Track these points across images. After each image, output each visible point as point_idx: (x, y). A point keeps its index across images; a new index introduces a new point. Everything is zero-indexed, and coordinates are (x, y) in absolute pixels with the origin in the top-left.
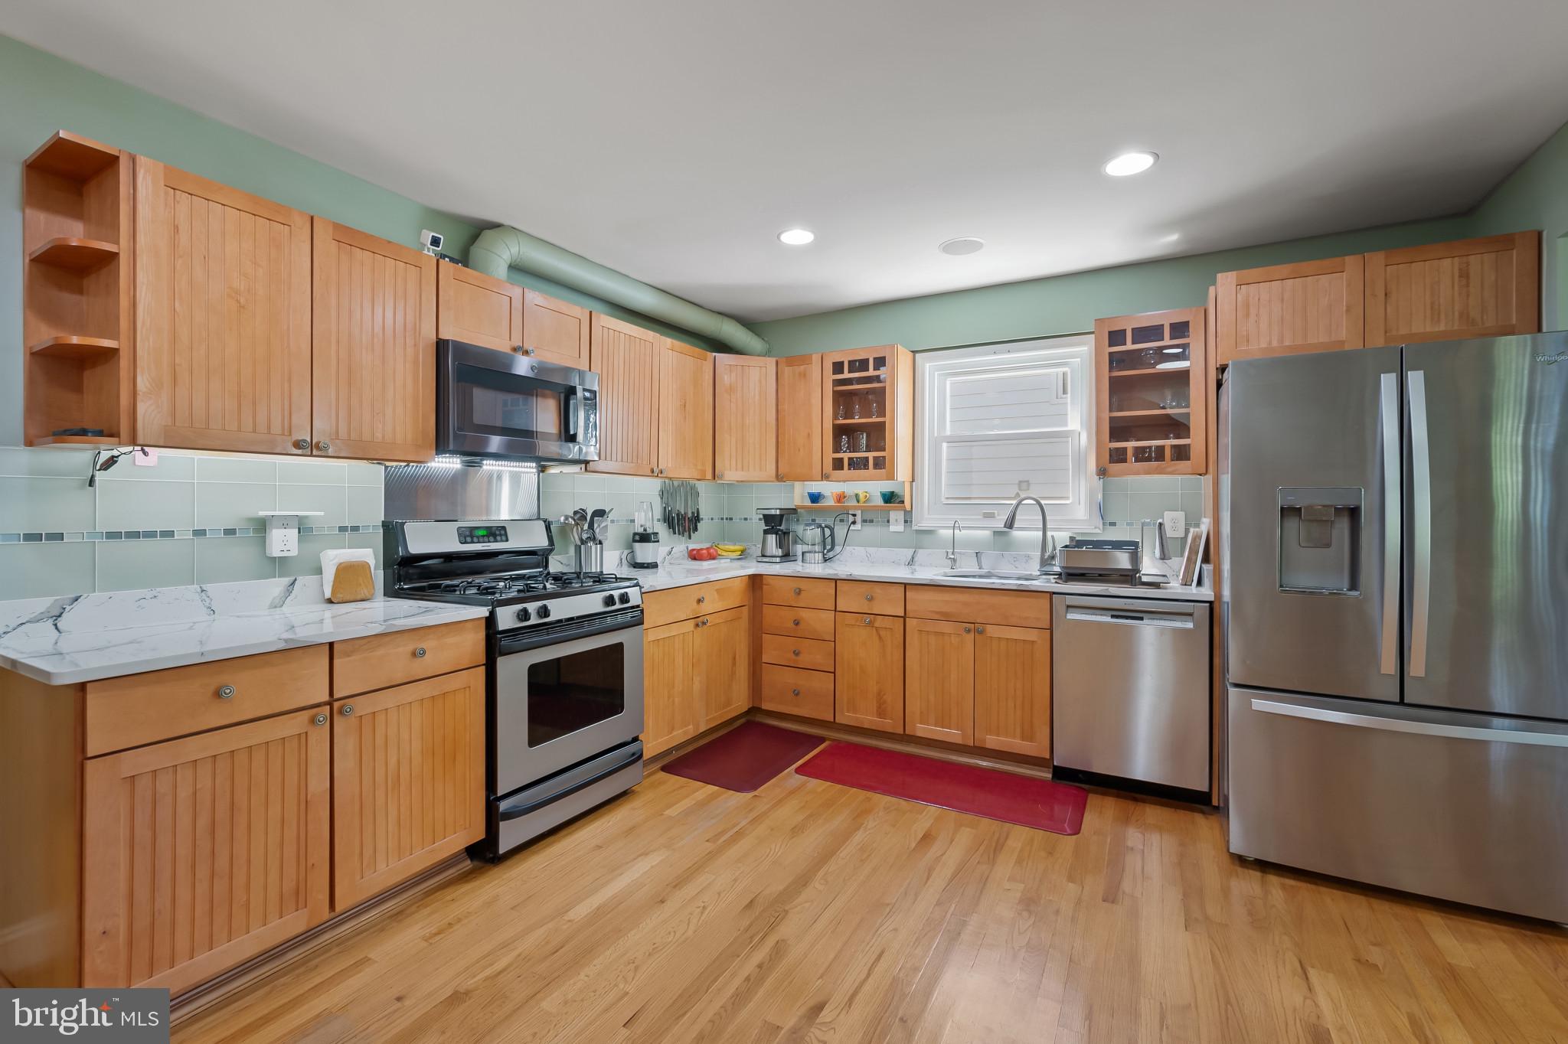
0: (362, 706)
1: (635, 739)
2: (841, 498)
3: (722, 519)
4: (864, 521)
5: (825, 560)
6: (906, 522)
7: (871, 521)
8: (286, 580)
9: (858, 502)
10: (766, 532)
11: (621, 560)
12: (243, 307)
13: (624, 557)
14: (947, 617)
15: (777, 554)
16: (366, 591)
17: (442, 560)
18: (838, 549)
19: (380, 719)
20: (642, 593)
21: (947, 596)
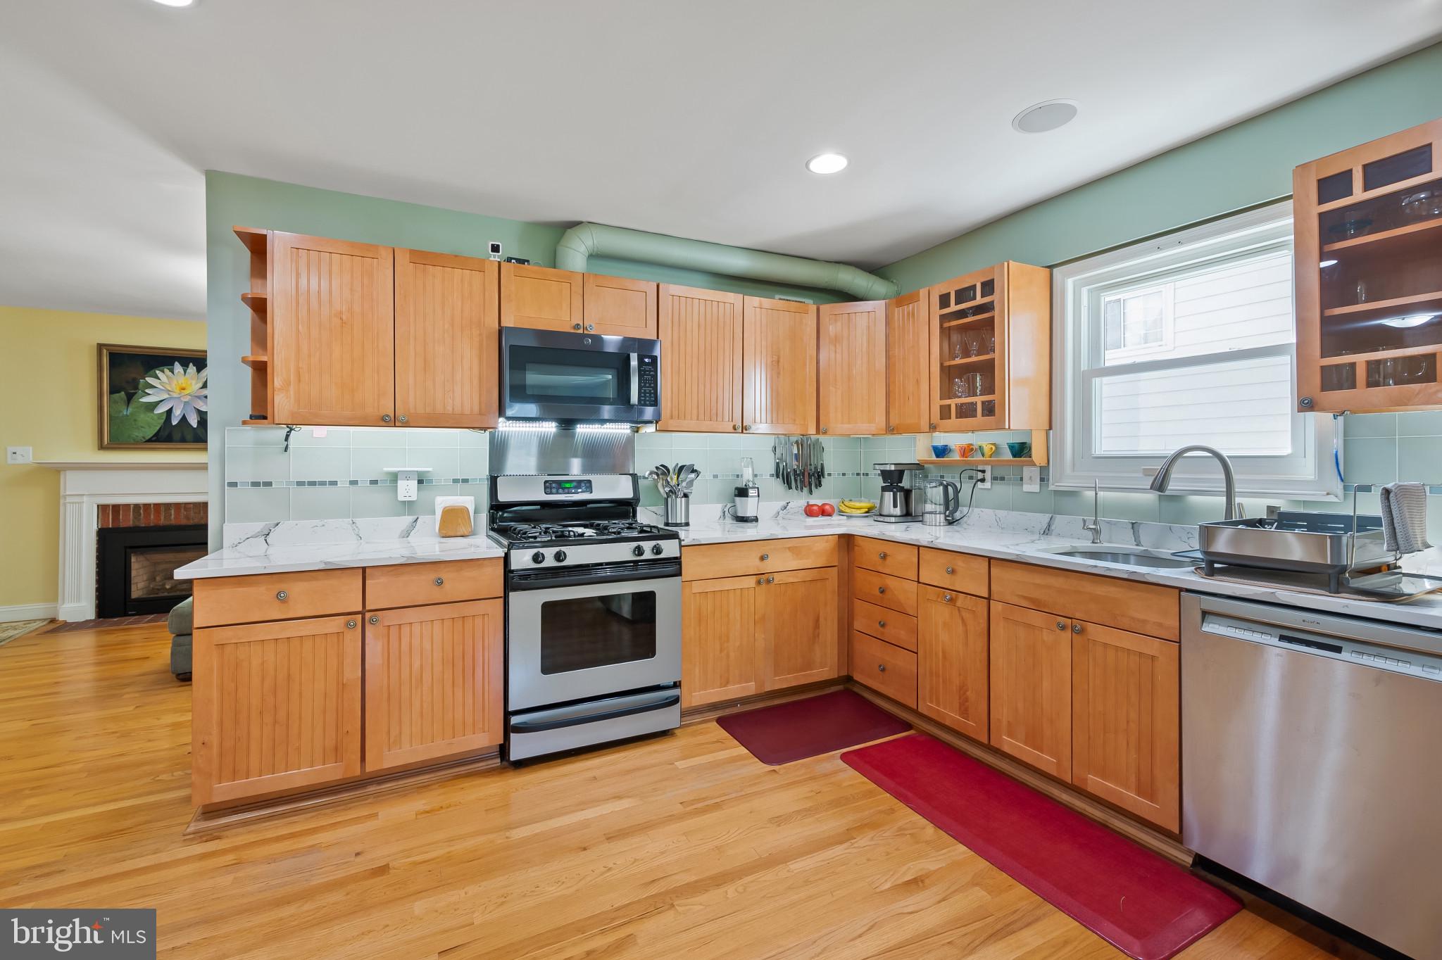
0: (391, 618)
1: (676, 685)
2: (967, 451)
3: (858, 474)
4: (994, 479)
5: (950, 523)
6: (1042, 480)
7: (1003, 479)
8: (411, 519)
9: (983, 455)
10: (884, 489)
11: (724, 513)
12: (345, 323)
13: (726, 510)
14: (1038, 606)
15: (895, 513)
16: (464, 530)
17: (539, 507)
18: (963, 510)
19: (406, 630)
20: (681, 546)
21: (1038, 579)
